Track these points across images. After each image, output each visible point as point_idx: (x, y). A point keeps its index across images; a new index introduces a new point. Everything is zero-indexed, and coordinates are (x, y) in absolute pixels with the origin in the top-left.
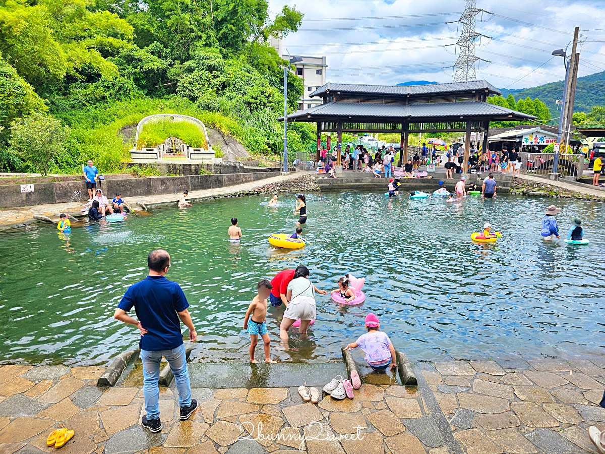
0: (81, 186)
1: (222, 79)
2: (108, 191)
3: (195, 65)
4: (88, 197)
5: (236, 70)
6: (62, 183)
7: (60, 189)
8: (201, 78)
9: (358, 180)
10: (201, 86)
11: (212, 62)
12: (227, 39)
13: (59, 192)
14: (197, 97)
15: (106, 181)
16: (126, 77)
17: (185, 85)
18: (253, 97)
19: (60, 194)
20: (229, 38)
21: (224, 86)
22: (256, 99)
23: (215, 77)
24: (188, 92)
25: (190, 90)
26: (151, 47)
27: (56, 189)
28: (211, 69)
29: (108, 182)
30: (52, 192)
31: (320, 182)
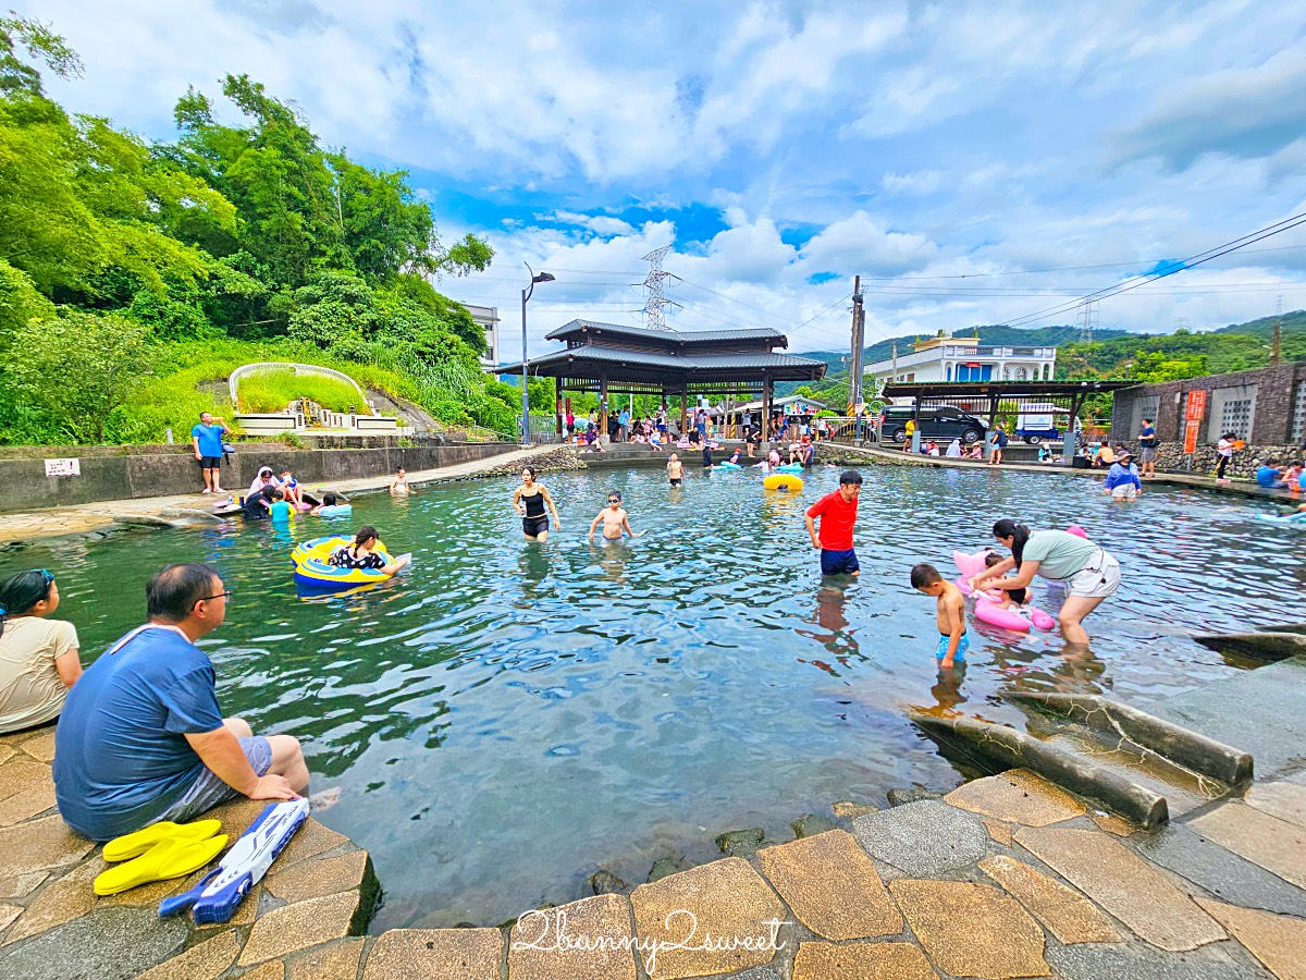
0: (188, 463)
1: (369, 316)
2: (242, 474)
3: (320, 293)
4: (203, 486)
5: (393, 304)
6: (145, 457)
7: (140, 468)
8: (334, 312)
9: (633, 455)
10: (334, 325)
11: (354, 290)
12: (370, 260)
13: (139, 475)
14: (329, 341)
15: (240, 455)
16: (188, 302)
17: (306, 321)
18: (427, 345)
19: (141, 481)
20: (373, 259)
21: (374, 326)
22: (433, 347)
23: (359, 313)
24: (312, 333)
25: (315, 330)
26: (232, 257)
27: (132, 470)
28: (351, 299)
29: (244, 458)
30: (123, 475)
31: (583, 457)
